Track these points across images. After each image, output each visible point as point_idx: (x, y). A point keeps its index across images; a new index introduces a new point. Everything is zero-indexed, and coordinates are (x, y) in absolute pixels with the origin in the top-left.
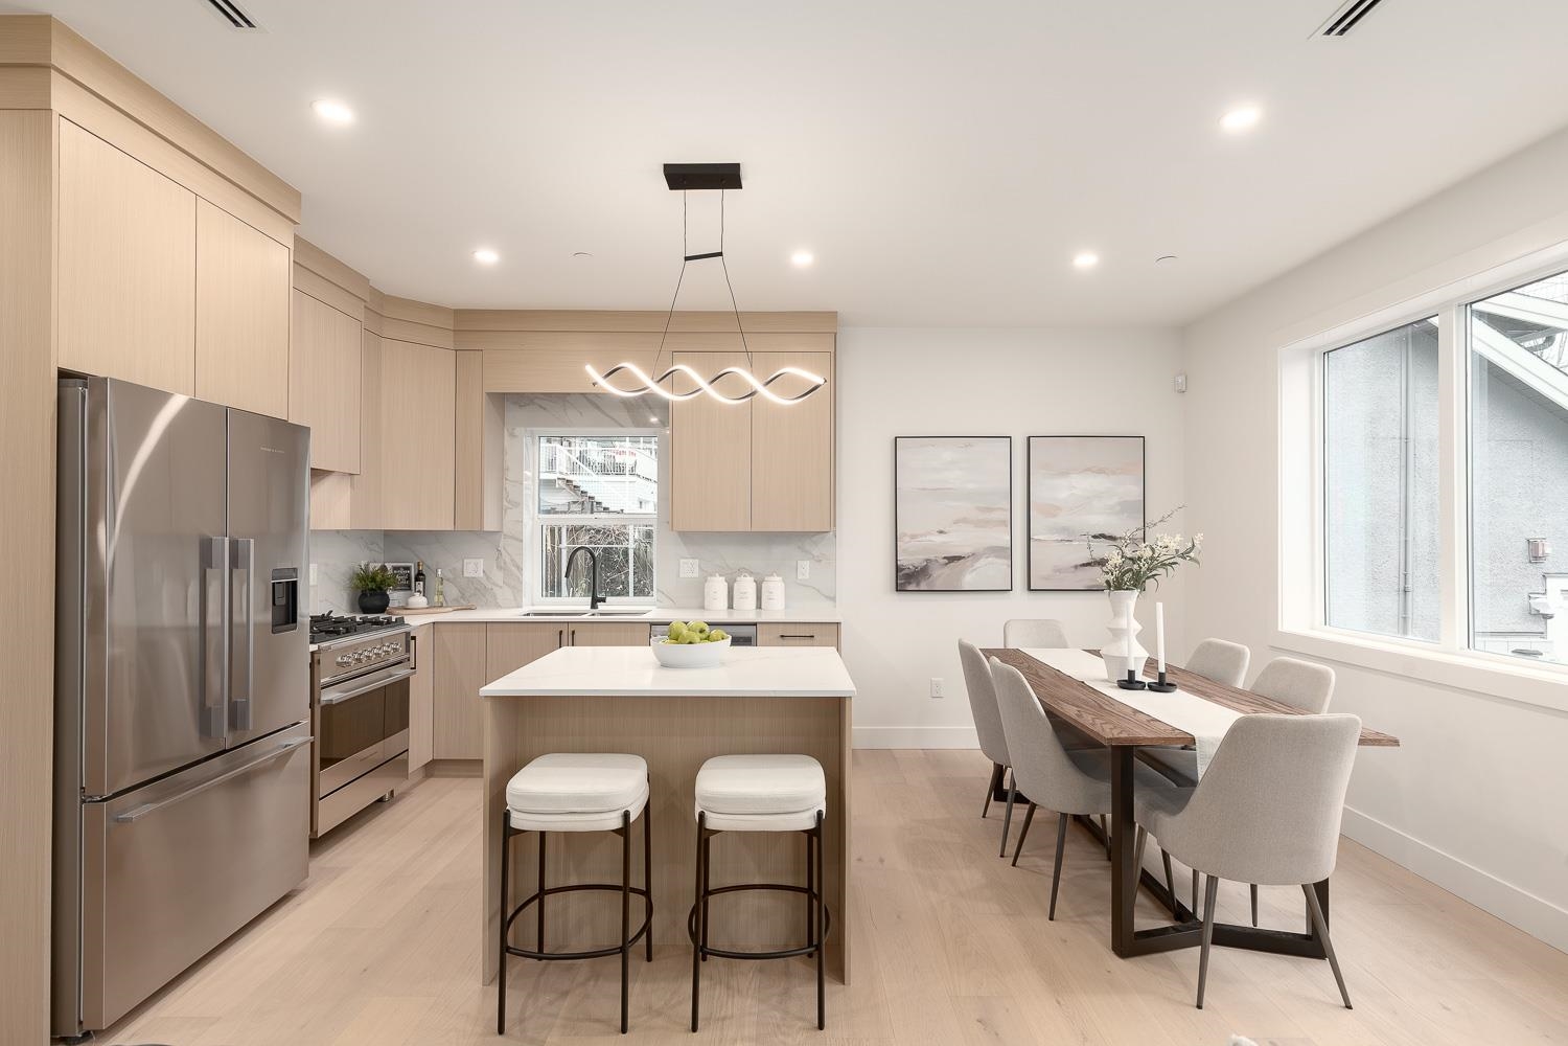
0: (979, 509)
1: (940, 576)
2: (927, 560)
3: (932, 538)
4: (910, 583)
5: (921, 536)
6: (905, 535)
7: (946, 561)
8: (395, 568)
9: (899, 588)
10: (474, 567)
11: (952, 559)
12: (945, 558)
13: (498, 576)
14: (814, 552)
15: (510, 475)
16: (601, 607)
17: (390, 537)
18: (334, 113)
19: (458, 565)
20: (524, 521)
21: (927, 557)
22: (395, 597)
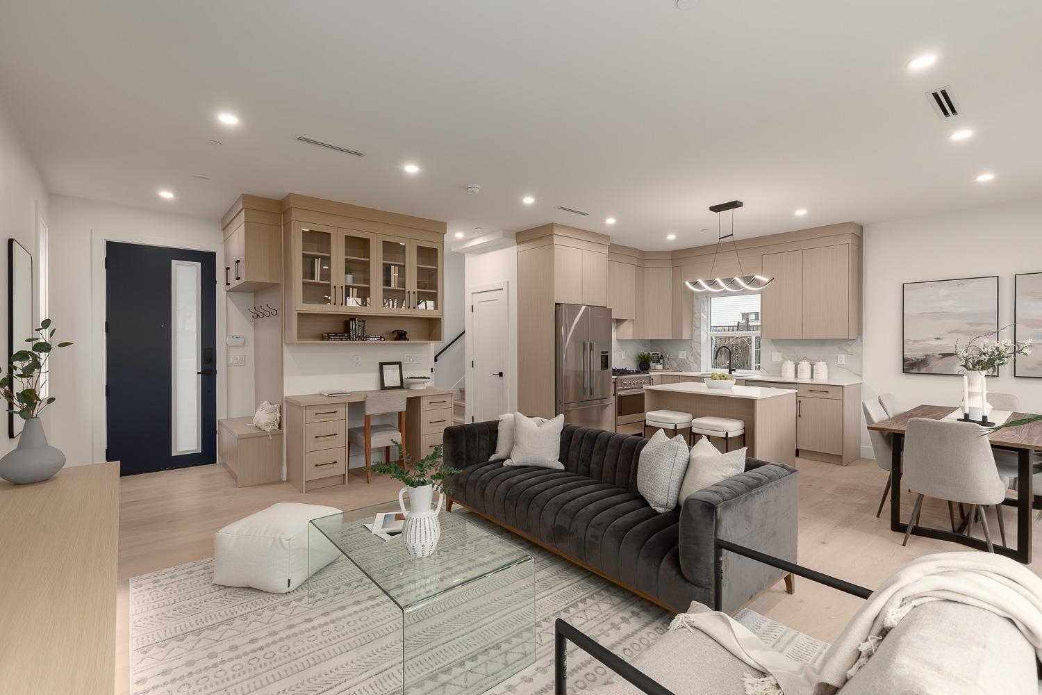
0: (968, 324)
1: (936, 366)
2: (926, 355)
3: (930, 342)
4: (913, 369)
5: (922, 341)
6: (910, 340)
7: (942, 356)
8: (653, 354)
9: (905, 371)
10: (682, 355)
11: (945, 355)
12: (940, 354)
13: (691, 359)
14: (848, 350)
15: (696, 316)
16: (733, 373)
17: (653, 342)
18: (611, 221)
19: (676, 354)
20: (702, 335)
21: (925, 354)
22: (652, 364)
